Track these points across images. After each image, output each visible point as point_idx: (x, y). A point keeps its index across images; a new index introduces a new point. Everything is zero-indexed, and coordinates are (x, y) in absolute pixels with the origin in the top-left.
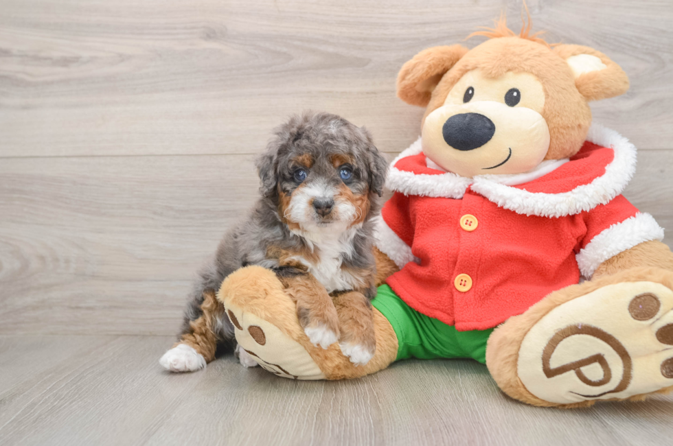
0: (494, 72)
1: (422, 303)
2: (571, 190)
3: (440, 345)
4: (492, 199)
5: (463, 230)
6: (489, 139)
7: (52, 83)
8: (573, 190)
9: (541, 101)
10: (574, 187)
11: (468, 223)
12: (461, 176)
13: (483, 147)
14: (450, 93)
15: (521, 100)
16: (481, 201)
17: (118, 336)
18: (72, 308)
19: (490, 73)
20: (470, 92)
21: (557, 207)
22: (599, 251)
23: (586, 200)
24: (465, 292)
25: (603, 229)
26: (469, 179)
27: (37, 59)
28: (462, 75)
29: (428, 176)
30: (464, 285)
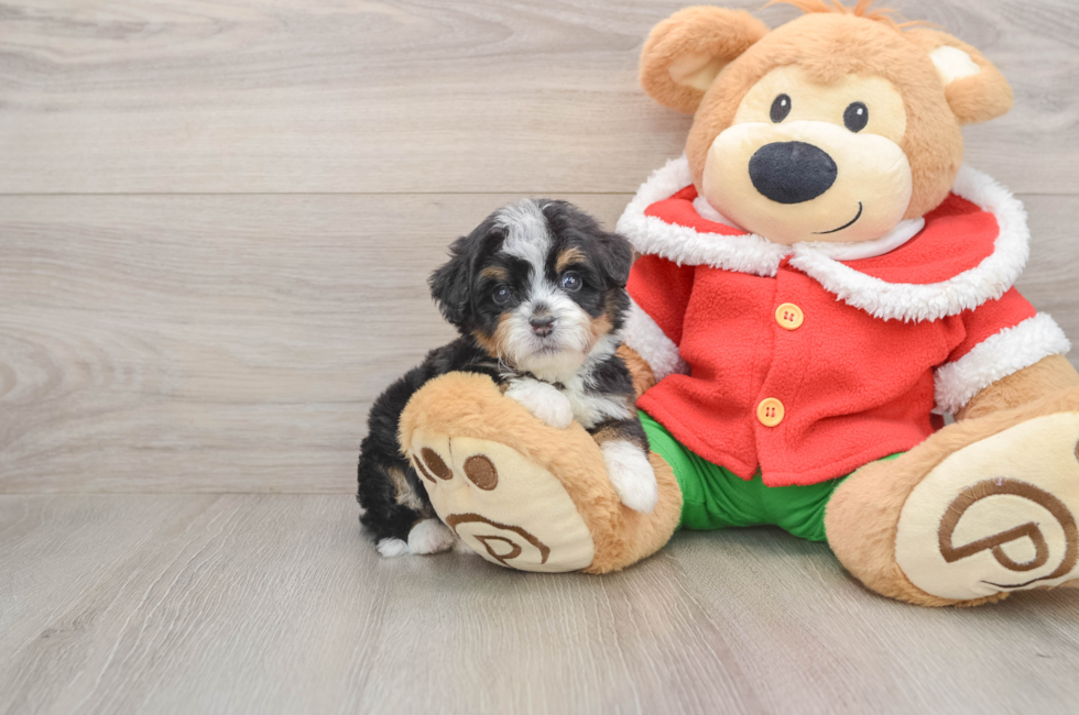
0: (827, 74)
1: (702, 440)
2: (948, 279)
3: (732, 507)
4: (829, 286)
5: (780, 327)
6: (828, 187)
7: (97, 66)
8: (953, 279)
9: (900, 126)
10: (955, 273)
11: (789, 316)
12: (773, 242)
13: (818, 199)
14: (744, 100)
15: (869, 122)
16: (808, 285)
17: (219, 494)
18: (137, 448)
19: (821, 76)
20: (784, 103)
21: (931, 302)
22: (983, 370)
23: (972, 292)
24: (772, 428)
25: (989, 334)
26: (786, 247)
28: (765, 72)
29: (720, 237)
30: (773, 416)
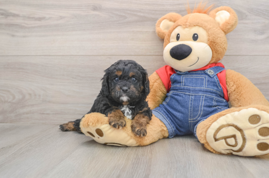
27: (29, 18)
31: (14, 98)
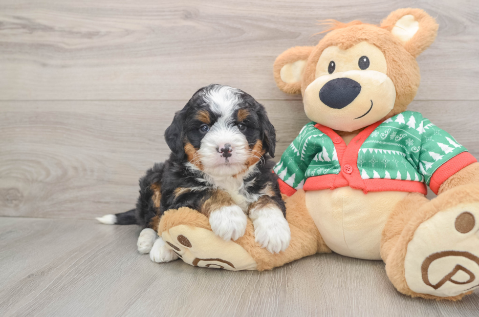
31: (48, 174)
